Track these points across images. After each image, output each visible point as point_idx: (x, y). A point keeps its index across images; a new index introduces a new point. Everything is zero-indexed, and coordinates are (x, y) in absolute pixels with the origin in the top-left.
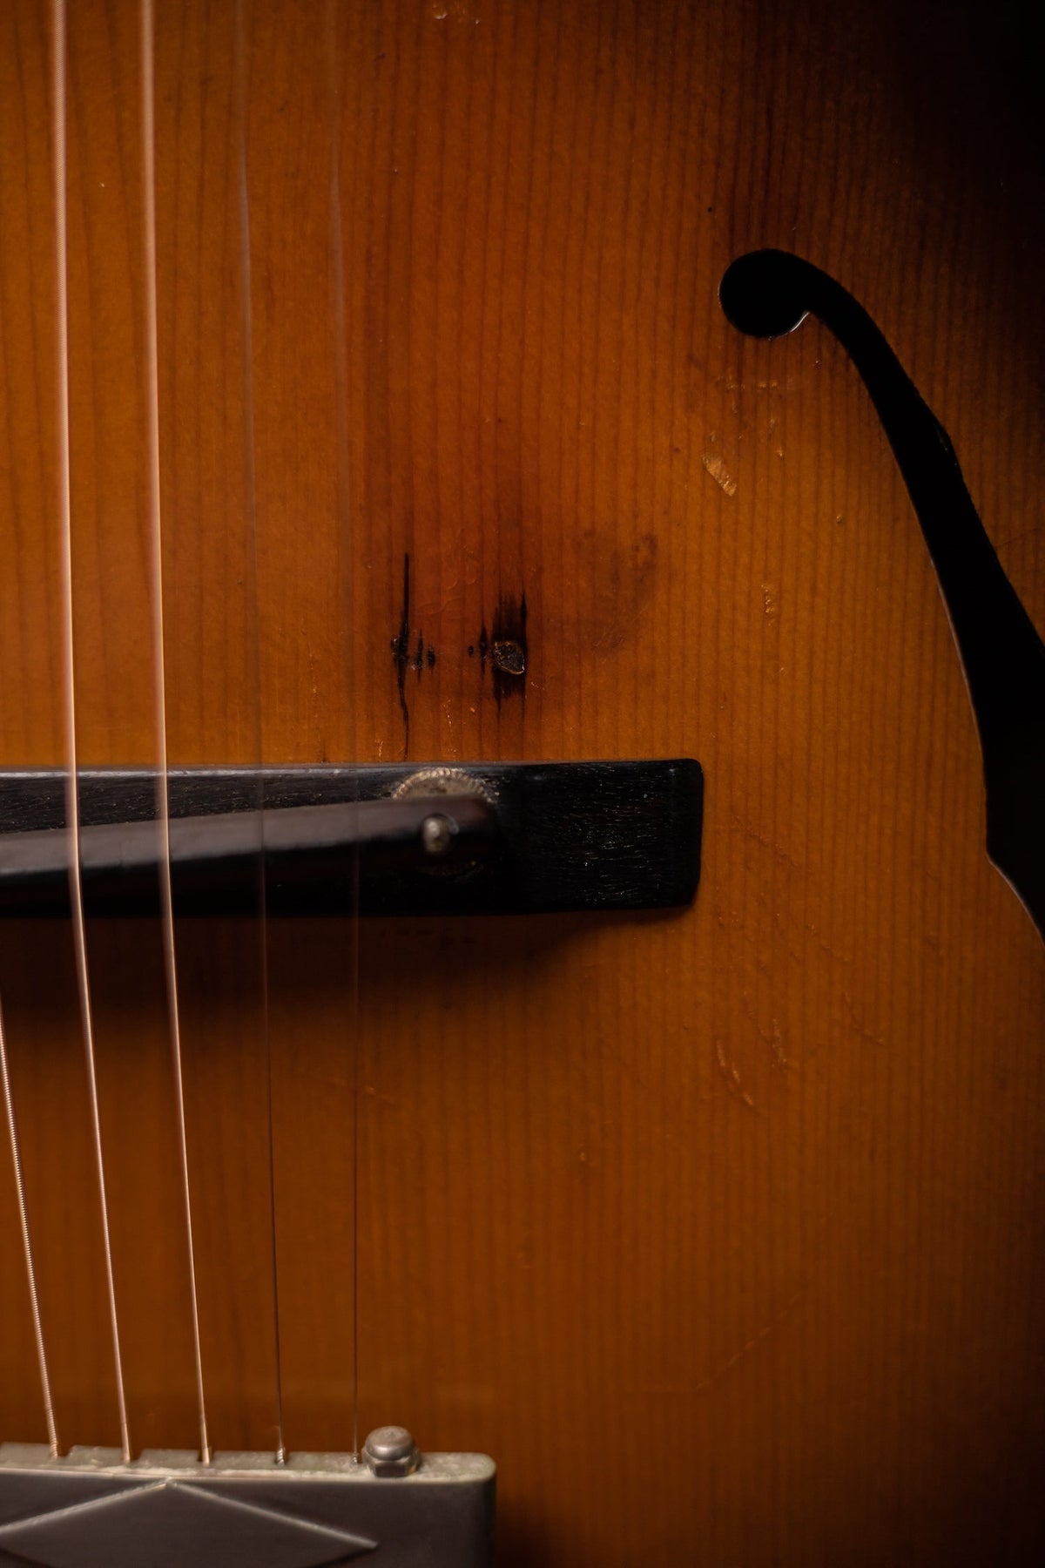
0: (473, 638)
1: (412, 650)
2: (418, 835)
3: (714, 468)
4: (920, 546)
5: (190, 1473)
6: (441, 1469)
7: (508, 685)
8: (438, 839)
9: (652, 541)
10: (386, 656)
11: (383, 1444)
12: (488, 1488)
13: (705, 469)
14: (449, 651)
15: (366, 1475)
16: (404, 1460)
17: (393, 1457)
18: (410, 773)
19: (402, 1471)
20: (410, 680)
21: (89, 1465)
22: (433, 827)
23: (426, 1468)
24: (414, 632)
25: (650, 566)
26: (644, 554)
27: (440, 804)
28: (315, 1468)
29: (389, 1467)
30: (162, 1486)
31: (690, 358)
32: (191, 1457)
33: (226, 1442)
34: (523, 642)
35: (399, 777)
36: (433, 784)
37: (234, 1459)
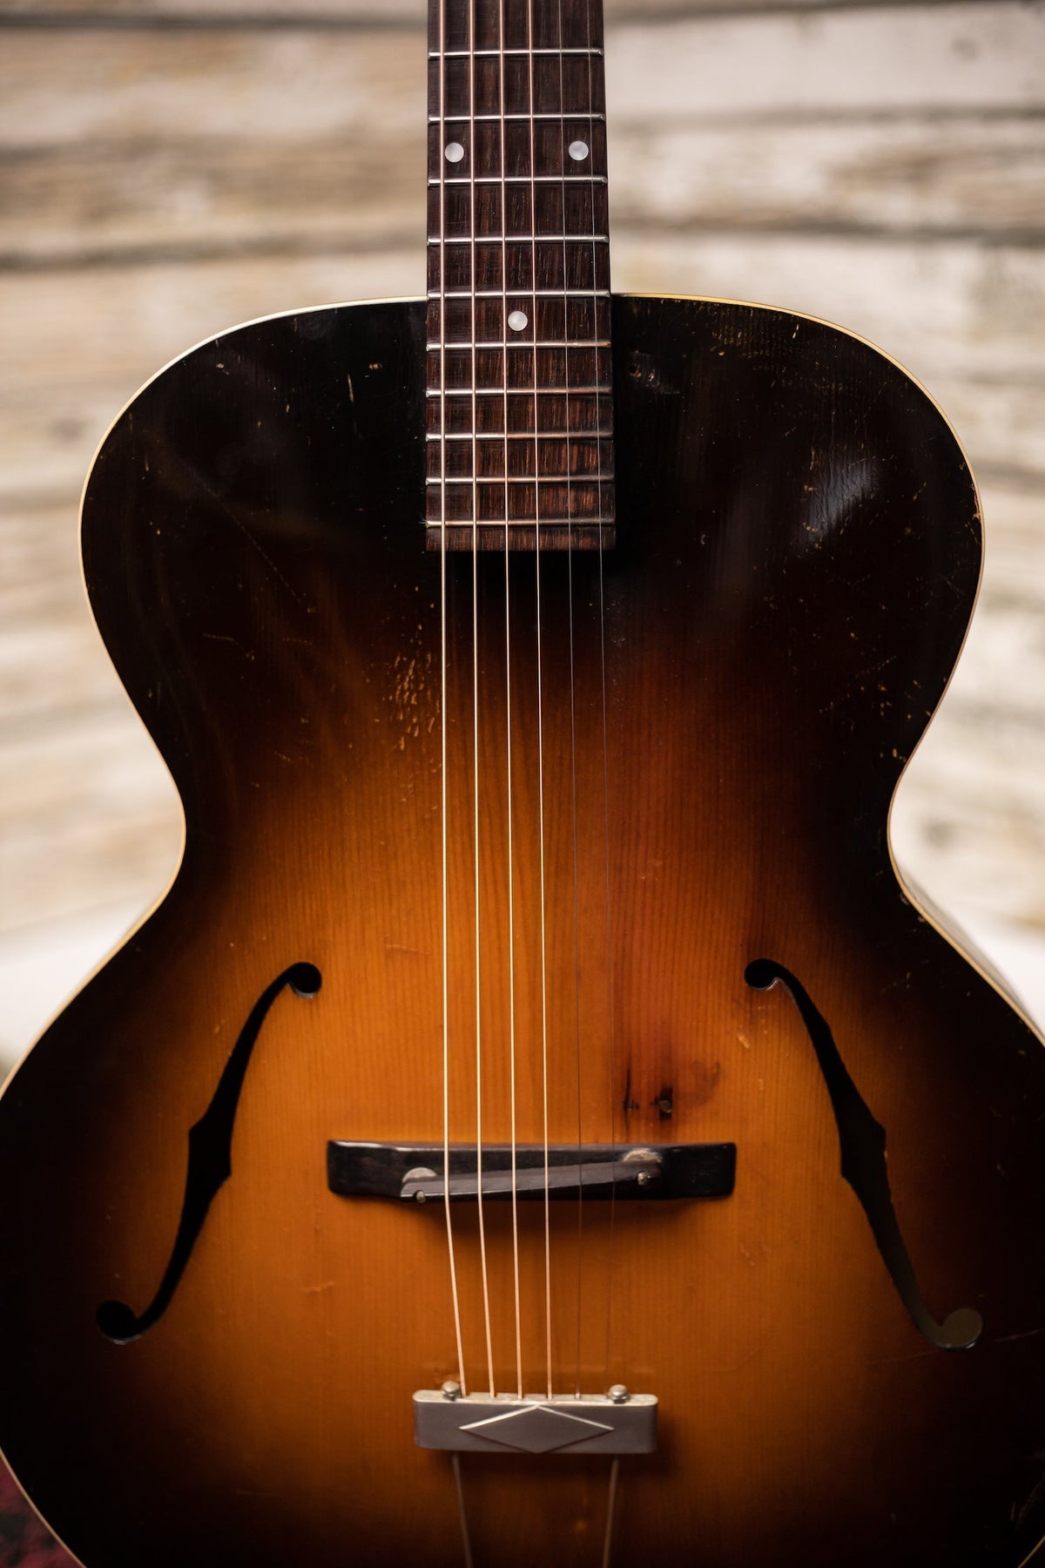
0: (652, 1100)
1: (630, 1103)
2: (636, 1179)
3: (741, 1038)
4: (817, 1065)
5: (545, 1403)
6: (638, 1401)
7: (665, 1117)
8: (643, 1180)
9: (718, 1065)
10: (620, 1106)
11: (617, 1390)
12: (655, 1407)
13: (737, 1039)
14: (644, 1104)
15: (610, 1403)
16: (624, 1398)
17: (620, 1396)
18: (631, 1150)
19: (623, 1401)
20: (630, 1113)
21: (506, 1399)
22: (641, 1176)
23: (632, 1400)
24: (631, 1097)
25: (718, 1074)
26: (715, 1070)
27: (642, 1165)
28: (590, 1401)
29: (619, 1400)
30: (533, 1408)
31: (733, 999)
32: (543, 1396)
33: (559, 1390)
34: (671, 1101)
35: (626, 1152)
36: (639, 1156)
37: (563, 1396)
